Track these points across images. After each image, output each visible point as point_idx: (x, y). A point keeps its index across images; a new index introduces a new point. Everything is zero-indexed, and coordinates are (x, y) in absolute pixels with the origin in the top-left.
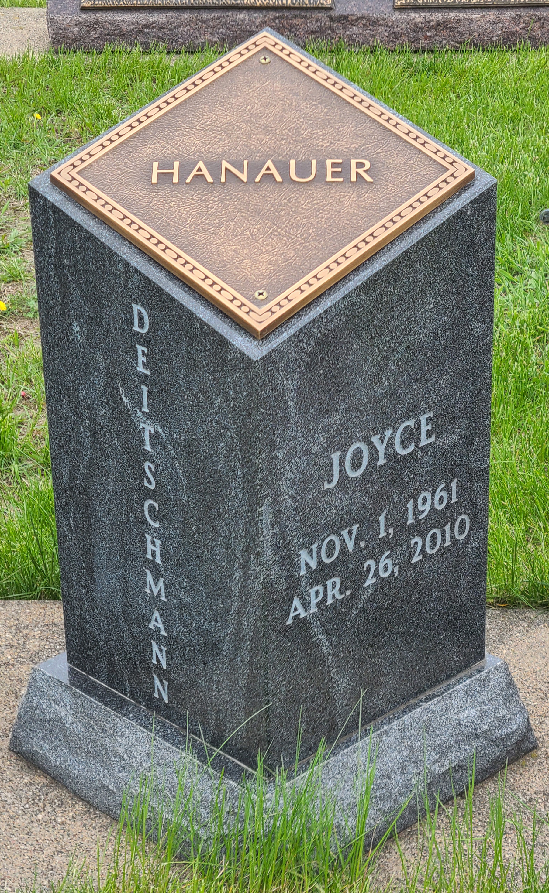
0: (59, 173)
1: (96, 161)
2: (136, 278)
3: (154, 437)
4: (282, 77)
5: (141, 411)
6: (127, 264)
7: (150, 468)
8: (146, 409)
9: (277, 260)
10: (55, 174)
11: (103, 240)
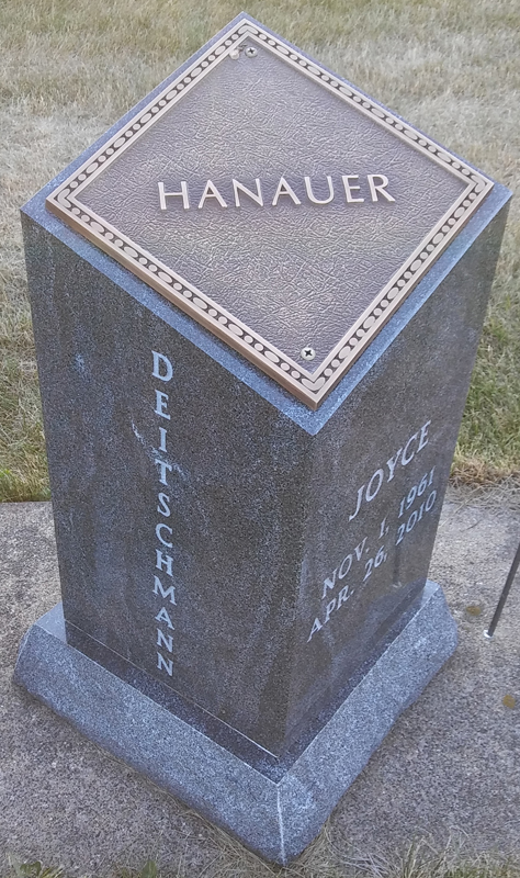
0: (56, 198)
1: (95, 181)
2: (158, 327)
3: (171, 475)
4: (274, 72)
5: (157, 449)
6: (147, 311)
7: (164, 498)
8: (163, 448)
9: (316, 306)
10: (50, 198)
11: (117, 282)
